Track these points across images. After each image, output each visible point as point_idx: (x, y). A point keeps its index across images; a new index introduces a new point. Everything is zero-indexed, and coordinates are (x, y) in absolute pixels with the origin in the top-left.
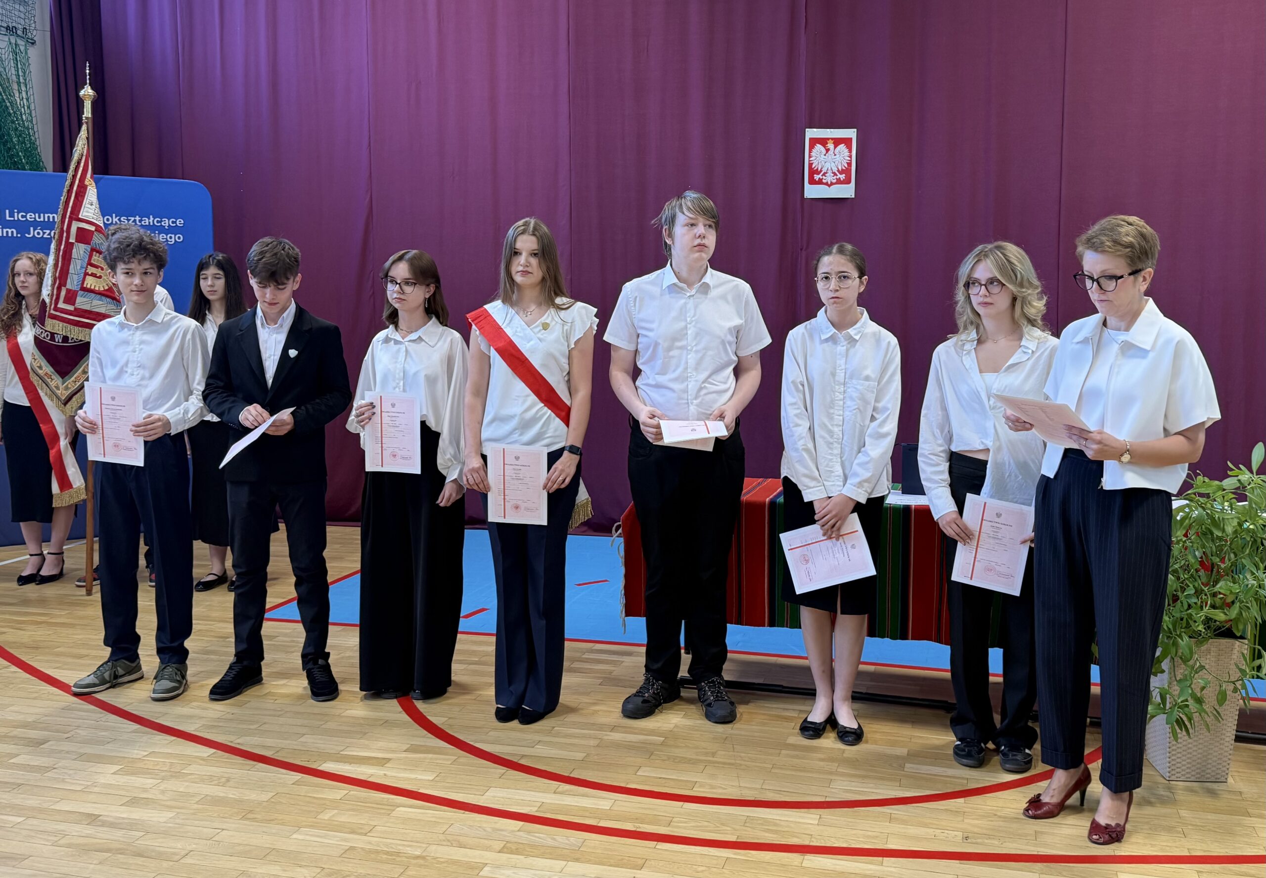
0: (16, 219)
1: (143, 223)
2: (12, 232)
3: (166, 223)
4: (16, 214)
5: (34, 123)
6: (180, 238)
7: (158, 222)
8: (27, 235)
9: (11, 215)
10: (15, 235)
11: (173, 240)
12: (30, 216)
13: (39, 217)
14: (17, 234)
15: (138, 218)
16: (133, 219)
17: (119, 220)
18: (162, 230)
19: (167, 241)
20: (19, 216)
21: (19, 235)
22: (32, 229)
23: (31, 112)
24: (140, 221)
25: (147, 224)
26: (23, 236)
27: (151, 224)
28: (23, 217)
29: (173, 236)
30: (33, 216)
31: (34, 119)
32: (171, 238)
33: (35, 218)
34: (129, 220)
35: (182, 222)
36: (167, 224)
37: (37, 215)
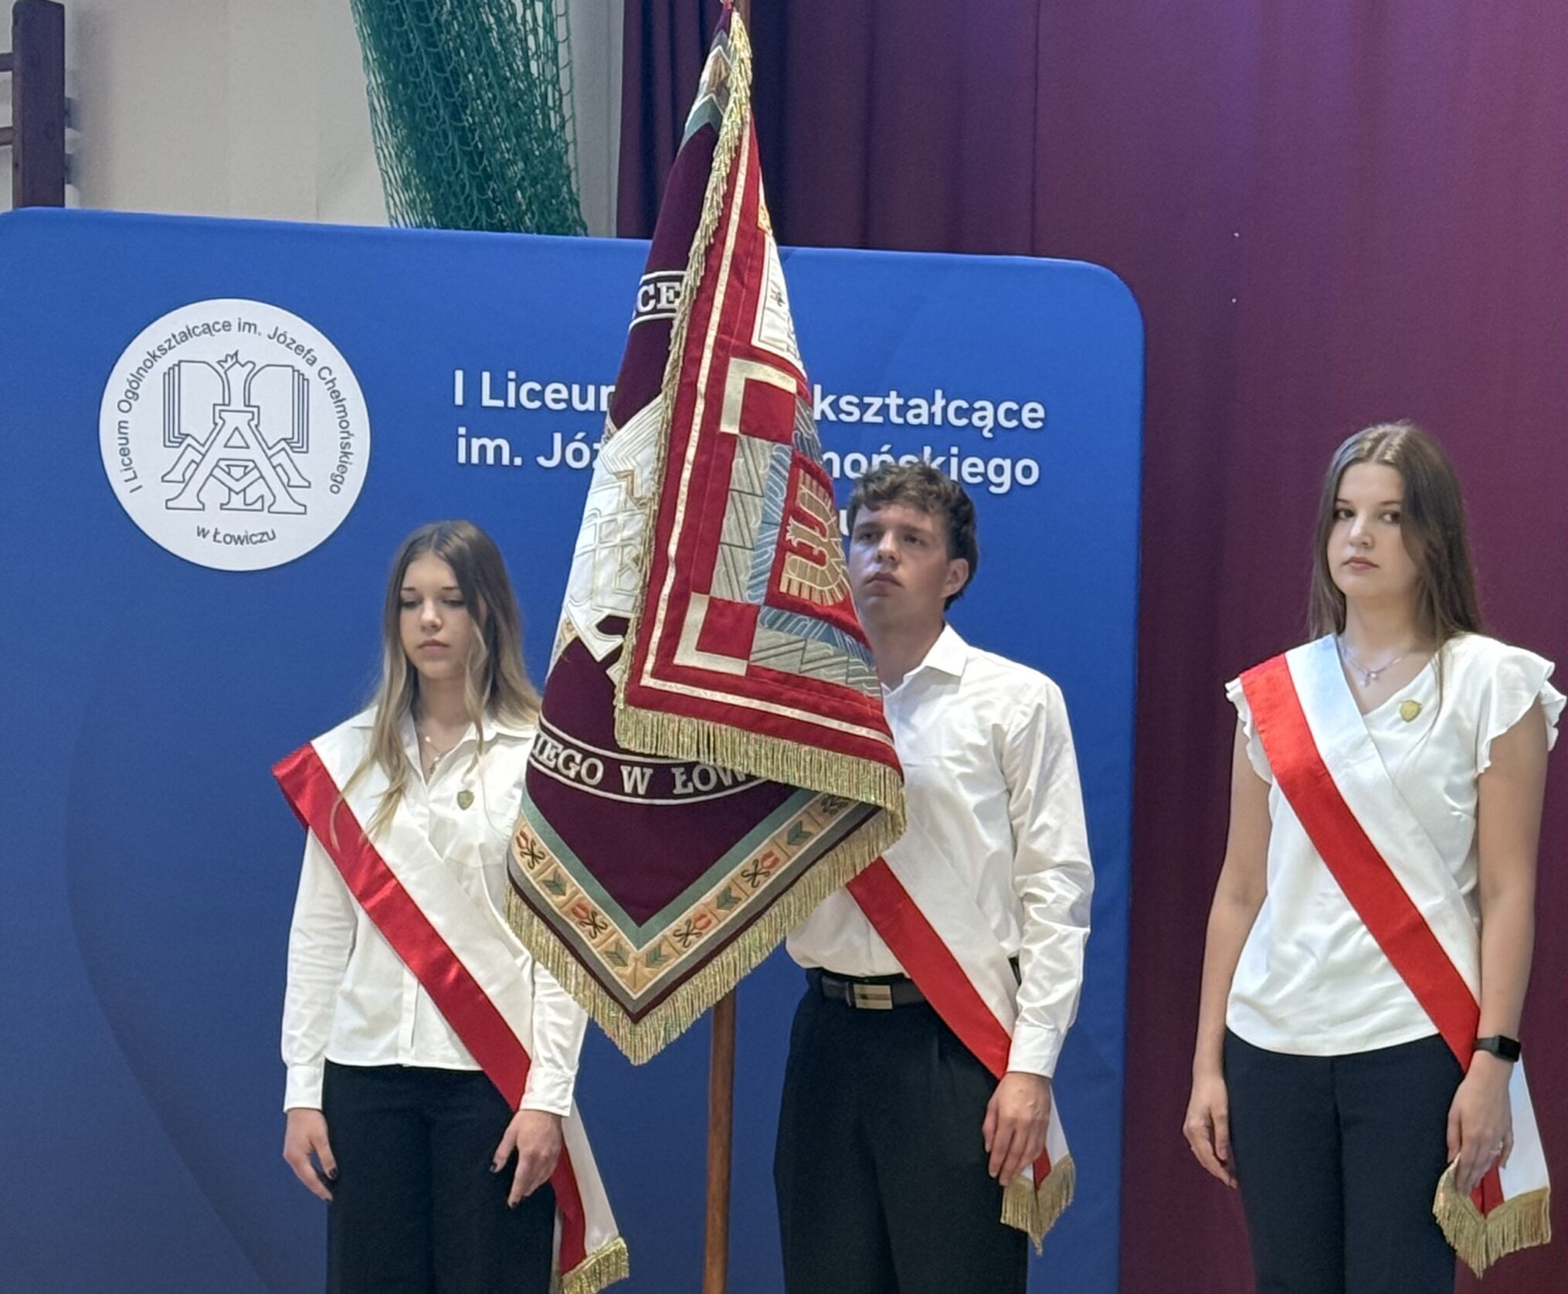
0: (512, 403)
1: (910, 415)
2: (498, 450)
3: (987, 416)
4: (512, 386)
5: (564, 85)
6: (1028, 471)
7: (959, 413)
8: (541, 460)
9: (499, 391)
10: (506, 461)
11: (1006, 478)
12: (555, 394)
13: (583, 399)
14: (512, 460)
15: (894, 400)
16: (877, 402)
17: (834, 406)
18: (971, 442)
19: (987, 482)
20: (520, 394)
21: (518, 461)
22: (558, 437)
23: (556, 44)
24: (902, 410)
25: (924, 420)
26: (530, 463)
27: (938, 421)
28: (532, 395)
29: (1007, 464)
30: (564, 395)
31: (564, 75)
32: (999, 470)
33: (569, 401)
34: (864, 408)
35: (1041, 414)
36: (989, 423)
37: (576, 388)
